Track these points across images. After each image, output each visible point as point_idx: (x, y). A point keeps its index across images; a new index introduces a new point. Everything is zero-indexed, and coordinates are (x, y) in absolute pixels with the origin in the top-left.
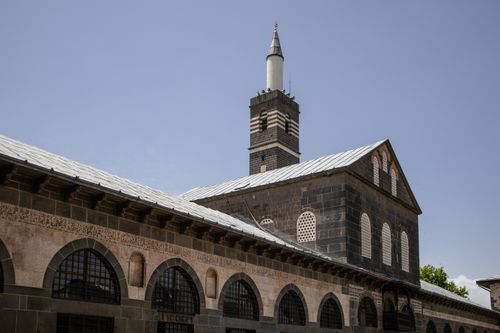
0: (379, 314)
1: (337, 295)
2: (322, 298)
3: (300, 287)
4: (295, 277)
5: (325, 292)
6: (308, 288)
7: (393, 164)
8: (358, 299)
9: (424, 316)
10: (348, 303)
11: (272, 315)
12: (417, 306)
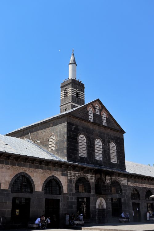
0: (92, 186)
1: (57, 177)
2: (46, 179)
3: (29, 174)
4: (26, 168)
5: (48, 176)
6: (35, 174)
7: (104, 110)
8: (75, 179)
9: (129, 186)
10: (67, 181)
11: (7, 188)
12: (123, 181)
